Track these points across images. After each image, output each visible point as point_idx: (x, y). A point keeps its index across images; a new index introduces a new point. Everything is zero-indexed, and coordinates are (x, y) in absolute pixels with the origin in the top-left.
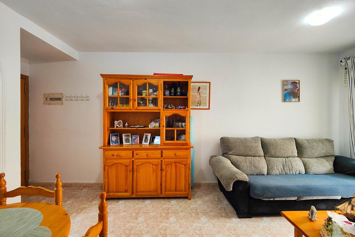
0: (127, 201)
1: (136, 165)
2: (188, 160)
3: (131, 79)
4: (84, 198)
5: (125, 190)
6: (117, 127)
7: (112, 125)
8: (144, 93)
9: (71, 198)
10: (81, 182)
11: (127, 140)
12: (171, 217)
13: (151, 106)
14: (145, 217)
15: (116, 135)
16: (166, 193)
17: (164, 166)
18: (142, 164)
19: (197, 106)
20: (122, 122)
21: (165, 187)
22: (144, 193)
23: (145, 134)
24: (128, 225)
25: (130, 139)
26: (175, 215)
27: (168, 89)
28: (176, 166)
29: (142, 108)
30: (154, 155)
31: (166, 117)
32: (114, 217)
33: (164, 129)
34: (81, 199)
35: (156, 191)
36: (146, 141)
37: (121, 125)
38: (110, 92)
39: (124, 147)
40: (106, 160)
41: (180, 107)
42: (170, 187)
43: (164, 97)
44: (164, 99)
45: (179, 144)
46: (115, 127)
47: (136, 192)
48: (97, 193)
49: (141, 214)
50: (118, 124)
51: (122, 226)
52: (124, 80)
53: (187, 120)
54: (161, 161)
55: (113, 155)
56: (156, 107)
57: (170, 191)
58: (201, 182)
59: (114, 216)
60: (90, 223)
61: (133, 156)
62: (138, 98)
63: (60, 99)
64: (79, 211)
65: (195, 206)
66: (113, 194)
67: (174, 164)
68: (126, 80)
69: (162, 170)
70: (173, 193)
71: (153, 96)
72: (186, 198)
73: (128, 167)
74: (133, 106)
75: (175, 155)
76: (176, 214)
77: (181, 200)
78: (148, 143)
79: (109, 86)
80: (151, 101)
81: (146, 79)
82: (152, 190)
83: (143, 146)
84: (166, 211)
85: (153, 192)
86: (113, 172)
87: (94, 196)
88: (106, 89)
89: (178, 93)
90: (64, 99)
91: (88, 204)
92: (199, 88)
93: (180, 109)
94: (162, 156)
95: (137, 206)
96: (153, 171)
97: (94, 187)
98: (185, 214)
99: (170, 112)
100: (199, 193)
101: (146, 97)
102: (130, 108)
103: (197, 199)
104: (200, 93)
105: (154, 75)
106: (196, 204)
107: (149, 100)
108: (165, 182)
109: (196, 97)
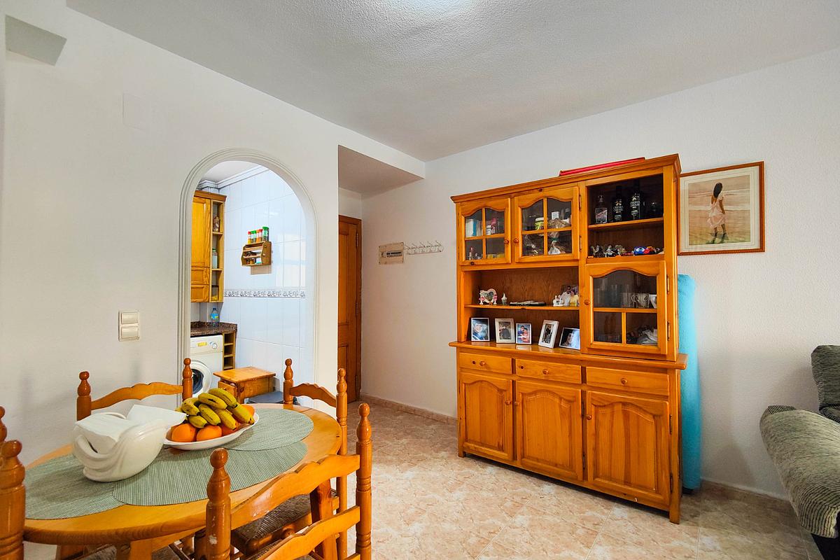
0: (502, 471)
1: (523, 394)
2: (668, 403)
3: (509, 195)
4: (427, 440)
5: (498, 445)
6: (485, 303)
7: (476, 298)
8: (539, 224)
9: (408, 434)
10: (430, 410)
11: (505, 334)
12: (601, 545)
13: (556, 251)
14: (532, 520)
15: (484, 322)
16: (597, 479)
17: (590, 409)
18: (535, 393)
19: (713, 242)
20: (495, 293)
21: (596, 465)
22: (540, 464)
23: (546, 322)
24: (491, 521)
25: (512, 331)
26: (612, 545)
27: (605, 205)
28: (626, 415)
29: (534, 260)
30: (562, 375)
31: (594, 279)
32: (469, 494)
33: (589, 309)
34: (423, 440)
35: (571, 467)
36: (547, 339)
37: (494, 300)
38: (470, 230)
39: (498, 348)
40: (462, 371)
41: (638, 250)
42: (610, 468)
43: (590, 226)
44: (590, 231)
45: (637, 353)
46: (481, 303)
47: (523, 457)
48: (452, 438)
49: (524, 509)
50: (487, 298)
51: (478, 517)
52: (495, 199)
53: (662, 285)
54: (583, 393)
55: (474, 363)
56: (568, 255)
57: (610, 479)
58: (730, 484)
59: (468, 492)
60: (423, 489)
61: (514, 371)
62: (523, 236)
63: (399, 253)
64: (413, 461)
65: (687, 545)
66: (476, 446)
67: (619, 408)
68: (498, 199)
69: (583, 416)
70: (618, 487)
71: (559, 228)
72: (665, 514)
73: (504, 393)
74: (511, 257)
75: (623, 382)
76: (618, 543)
77: (645, 515)
78: (551, 345)
79: (467, 218)
80: (554, 239)
81: (541, 190)
82: (561, 463)
83: (541, 351)
84: (589, 525)
85: (563, 466)
86: (474, 397)
87: (445, 443)
88: (461, 225)
89: (634, 212)
90: (405, 252)
91: (431, 454)
92: (718, 188)
93: (640, 254)
94: (584, 380)
95: (522, 489)
96: (562, 414)
97: (450, 426)
98: (644, 553)
99: (606, 265)
100: (717, 512)
101: (542, 231)
102: (506, 260)
103: (701, 529)
104: (721, 202)
105: (560, 175)
106: (693, 540)
107: (549, 238)
108: (596, 449)
109: (707, 218)
